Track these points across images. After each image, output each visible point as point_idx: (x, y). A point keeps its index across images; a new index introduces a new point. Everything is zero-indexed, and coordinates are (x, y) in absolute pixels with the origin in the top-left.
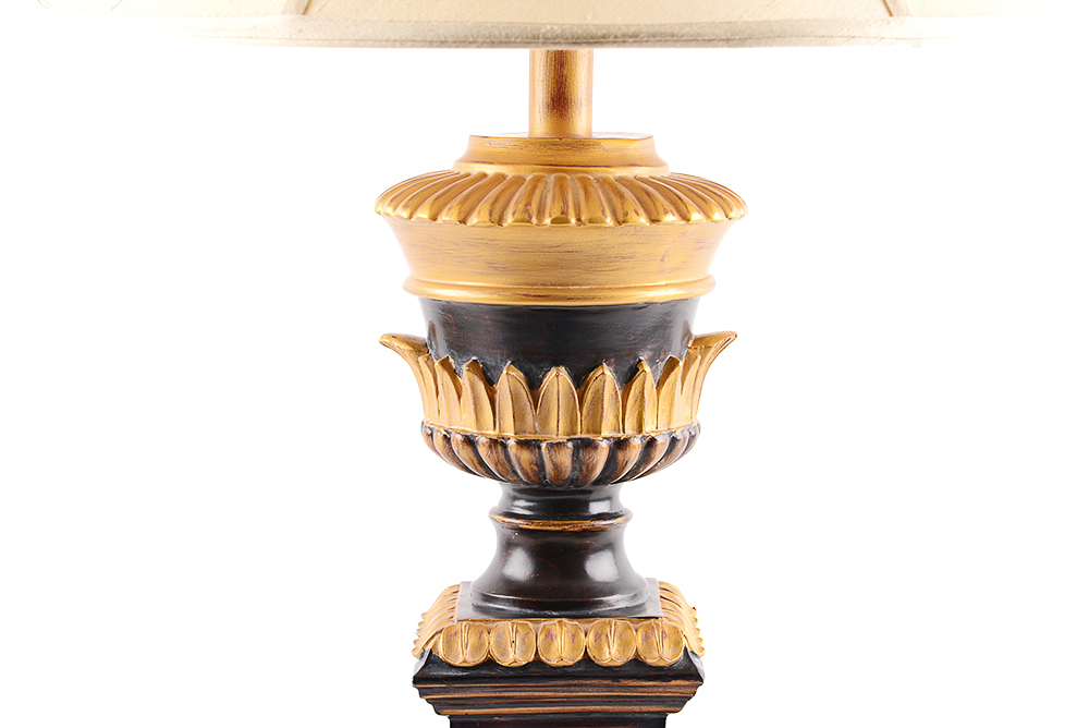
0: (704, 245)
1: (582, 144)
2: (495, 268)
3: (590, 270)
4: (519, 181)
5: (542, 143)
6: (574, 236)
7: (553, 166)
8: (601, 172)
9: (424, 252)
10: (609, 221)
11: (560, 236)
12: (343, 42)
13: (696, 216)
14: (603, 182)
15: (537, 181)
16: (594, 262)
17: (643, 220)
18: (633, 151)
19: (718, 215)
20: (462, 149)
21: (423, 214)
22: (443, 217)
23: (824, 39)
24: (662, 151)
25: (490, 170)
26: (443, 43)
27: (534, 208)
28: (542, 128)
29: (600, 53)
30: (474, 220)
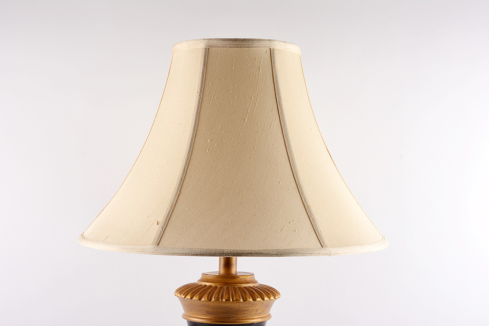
0: (268, 306)
1: (235, 277)
2: (208, 313)
3: (236, 314)
4: (216, 288)
5: (220, 276)
6: (232, 305)
7: (226, 284)
8: (239, 285)
9: (188, 307)
10: (241, 300)
11: (227, 305)
12: (169, 254)
13: (266, 298)
14: (240, 288)
15: (221, 288)
16: (238, 312)
17: (251, 300)
18: (248, 278)
19: (272, 298)
20: (200, 277)
21: (189, 297)
22: (194, 298)
23: (304, 254)
24: (257, 278)
25: (208, 284)
26: (197, 255)
27: (220, 296)
28: (222, 272)
30: (203, 299)
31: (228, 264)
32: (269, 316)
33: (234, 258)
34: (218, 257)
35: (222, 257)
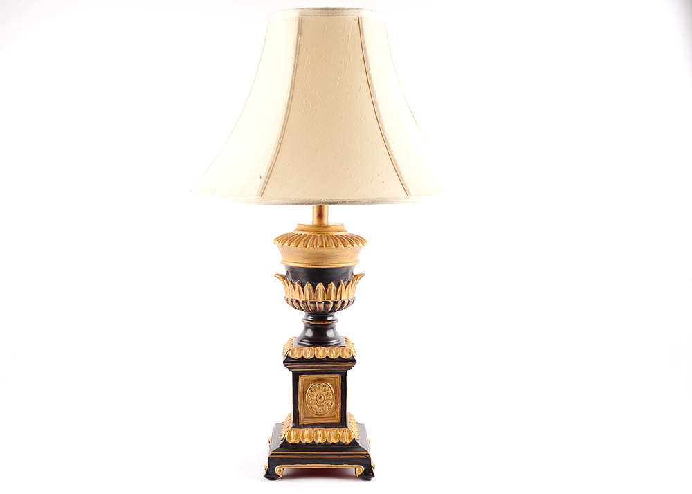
0: (357, 252)
1: (326, 227)
2: (304, 258)
3: (329, 259)
4: (311, 236)
5: (316, 226)
6: (325, 250)
7: (319, 232)
8: (331, 234)
9: (285, 253)
10: (334, 246)
11: (321, 250)
12: (271, 204)
13: (355, 245)
14: (332, 236)
15: (315, 236)
16: (329, 257)
17: (342, 246)
18: (339, 228)
19: (361, 245)
20: (295, 227)
21: (286, 244)
22: (291, 245)
24: (346, 229)
25: (303, 233)
26: (297, 204)
27: (315, 243)
28: (316, 222)
29: (331, 206)
30: (299, 246)
31: (320, 215)
32: (357, 261)
33: (326, 206)
34: (312, 206)
35: (315, 206)
